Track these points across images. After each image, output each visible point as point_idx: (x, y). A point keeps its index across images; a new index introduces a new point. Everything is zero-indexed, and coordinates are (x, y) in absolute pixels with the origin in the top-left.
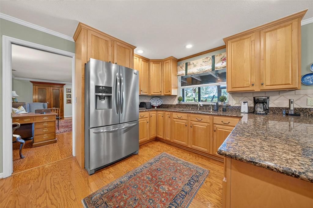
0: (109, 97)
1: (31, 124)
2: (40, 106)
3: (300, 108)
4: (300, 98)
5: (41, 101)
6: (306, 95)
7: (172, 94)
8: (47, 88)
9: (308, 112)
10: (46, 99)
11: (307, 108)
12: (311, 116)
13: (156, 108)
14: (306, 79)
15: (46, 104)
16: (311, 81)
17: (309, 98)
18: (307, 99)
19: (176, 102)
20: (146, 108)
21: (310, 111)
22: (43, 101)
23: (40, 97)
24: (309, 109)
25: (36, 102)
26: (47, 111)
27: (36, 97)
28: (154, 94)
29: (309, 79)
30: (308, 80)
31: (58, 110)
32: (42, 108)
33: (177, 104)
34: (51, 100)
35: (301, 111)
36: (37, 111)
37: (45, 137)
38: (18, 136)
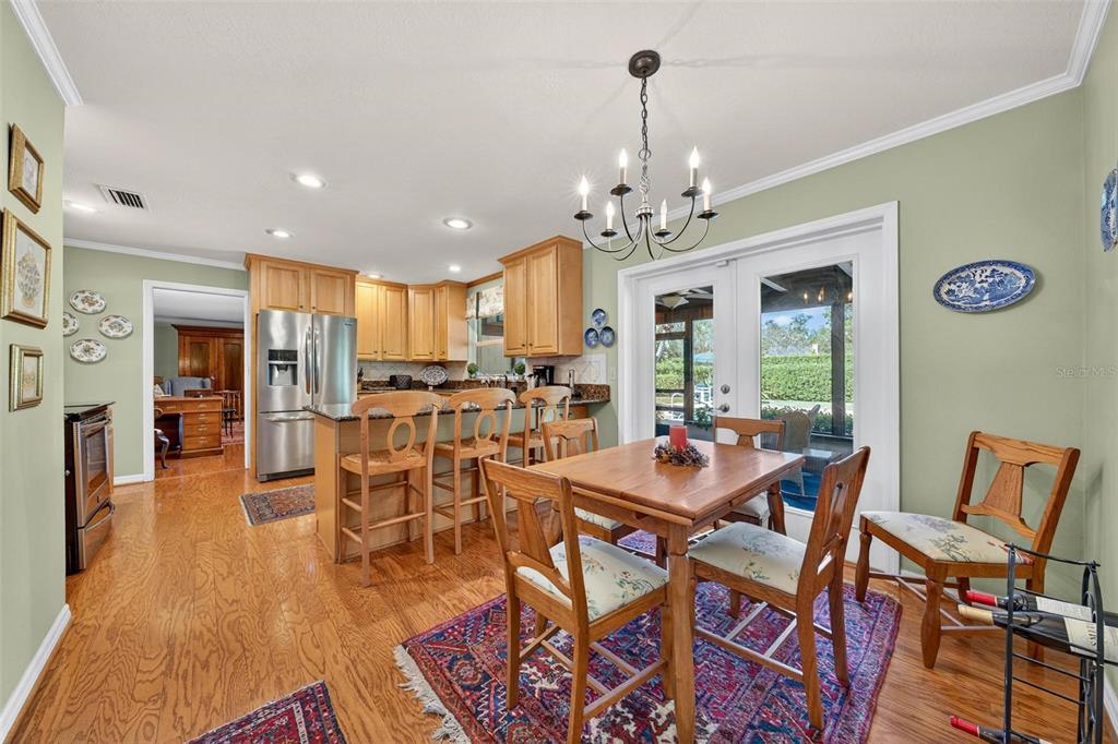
0: (294, 367)
1: (177, 416)
2: (194, 384)
5: (196, 374)
7: (450, 359)
8: (211, 341)
10: (207, 369)
13: (431, 388)
15: (208, 381)
19: (465, 376)
20: (397, 389)
22: (202, 373)
23: (196, 364)
25: (184, 375)
26: (207, 393)
27: (185, 363)
28: (416, 358)
31: (236, 397)
32: (198, 388)
33: (466, 381)
34: (219, 373)
36: (187, 393)
37: (202, 441)
38: (159, 431)
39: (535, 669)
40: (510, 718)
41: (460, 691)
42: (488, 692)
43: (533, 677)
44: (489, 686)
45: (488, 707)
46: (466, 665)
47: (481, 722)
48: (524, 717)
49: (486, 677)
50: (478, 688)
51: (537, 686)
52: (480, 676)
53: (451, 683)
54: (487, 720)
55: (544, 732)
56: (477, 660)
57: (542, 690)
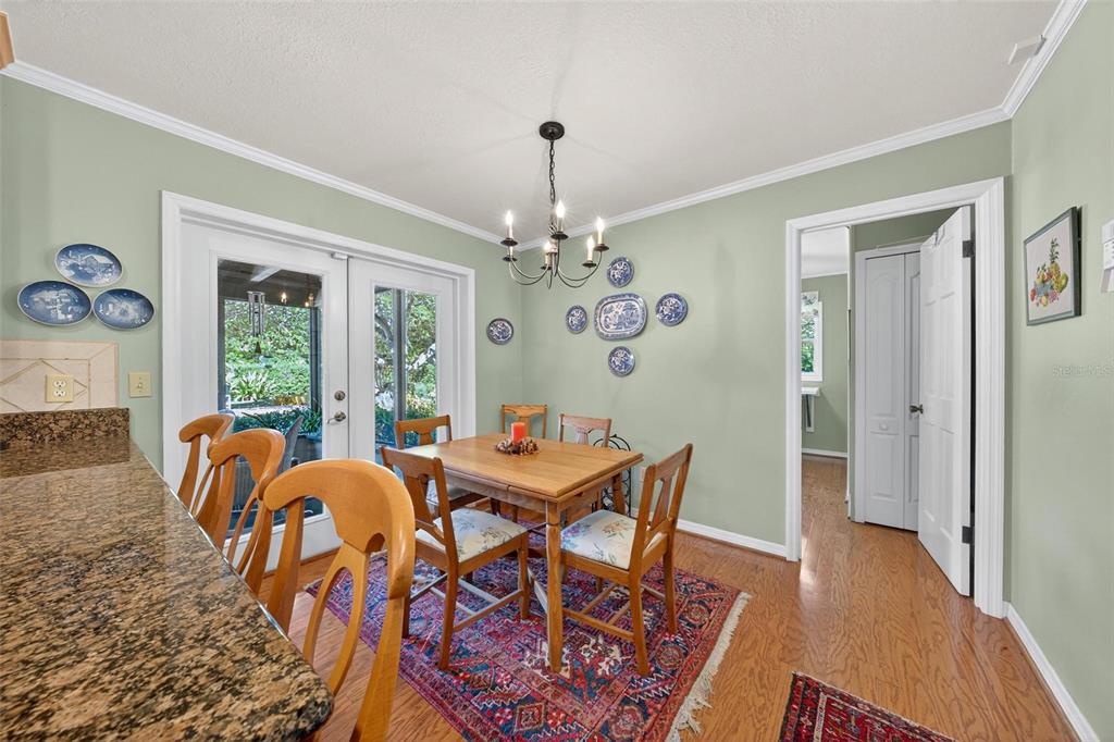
3: (17, 416)
4: (17, 375)
6: (42, 360)
9: (47, 426)
11: (43, 414)
12: (58, 440)
14: (42, 299)
16: (59, 312)
17: (53, 374)
18: (46, 377)
21: (56, 422)
24: (54, 414)
29: (54, 302)
30: (48, 303)
35: (21, 427)
39: (603, 664)
40: (657, 671)
41: (650, 721)
42: (640, 693)
43: (612, 663)
44: (635, 695)
45: (656, 689)
46: (618, 727)
47: (670, 691)
48: (653, 661)
49: (626, 701)
50: (641, 704)
51: (620, 660)
52: (626, 708)
53: (646, 733)
54: (667, 687)
55: (657, 647)
56: (607, 717)
57: (622, 654)
